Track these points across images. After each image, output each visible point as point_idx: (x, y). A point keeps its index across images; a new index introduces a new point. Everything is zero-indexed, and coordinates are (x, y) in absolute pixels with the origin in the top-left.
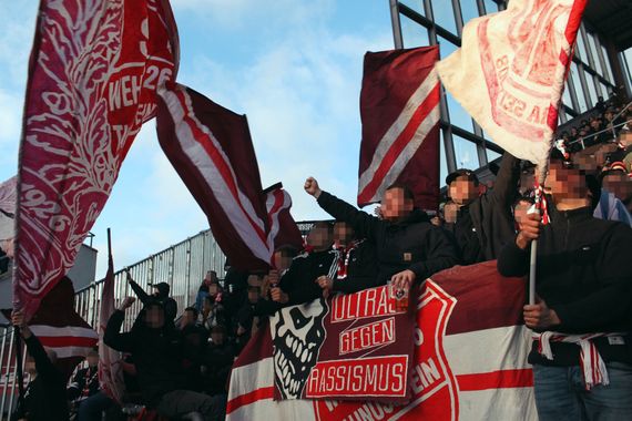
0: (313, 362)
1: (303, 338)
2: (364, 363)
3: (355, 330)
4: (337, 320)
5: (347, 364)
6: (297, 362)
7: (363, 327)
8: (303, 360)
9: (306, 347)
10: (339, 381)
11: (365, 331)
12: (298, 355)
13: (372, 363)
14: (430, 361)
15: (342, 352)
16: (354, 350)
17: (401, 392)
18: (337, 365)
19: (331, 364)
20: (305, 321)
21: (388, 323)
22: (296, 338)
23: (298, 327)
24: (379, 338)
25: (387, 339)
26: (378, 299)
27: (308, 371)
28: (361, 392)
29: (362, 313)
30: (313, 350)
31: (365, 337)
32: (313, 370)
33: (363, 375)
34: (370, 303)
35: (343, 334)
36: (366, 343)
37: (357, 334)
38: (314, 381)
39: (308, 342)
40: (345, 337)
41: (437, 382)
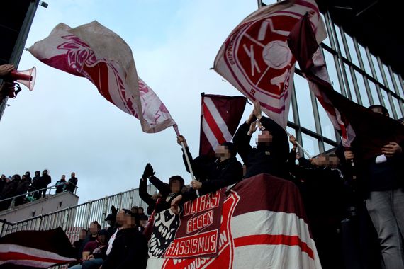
0: (172, 239)
1: (168, 226)
2: (198, 237)
3: (195, 219)
4: (187, 214)
5: (190, 238)
6: (163, 240)
7: (199, 217)
8: (166, 239)
9: (170, 231)
10: (186, 249)
11: (200, 219)
12: (164, 236)
13: (201, 236)
14: (224, 232)
15: (188, 232)
16: (194, 230)
17: (214, 251)
18: (185, 240)
19: (183, 240)
20: (171, 217)
21: (210, 213)
22: (164, 227)
23: (166, 220)
24: (206, 222)
25: (209, 222)
26: (206, 201)
27: (169, 244)
28: (197, 253)
29: (198, 210)
30: (174, 232)
31: (199, 222)
32: (171, 244)
33: (198, 244)
34: (203, 203)
35: (188, 222)
36: (199, 226)
37: (196, 221)
38: (171, 249)
39: (171, 228)
40: (190, 224)
41: (225, 243)
